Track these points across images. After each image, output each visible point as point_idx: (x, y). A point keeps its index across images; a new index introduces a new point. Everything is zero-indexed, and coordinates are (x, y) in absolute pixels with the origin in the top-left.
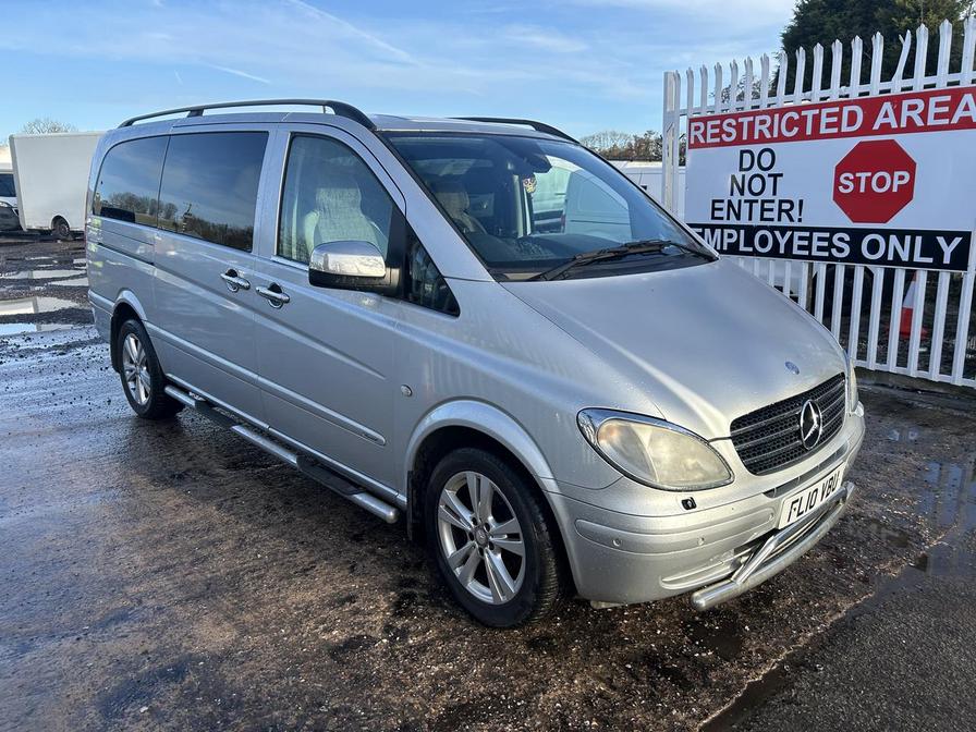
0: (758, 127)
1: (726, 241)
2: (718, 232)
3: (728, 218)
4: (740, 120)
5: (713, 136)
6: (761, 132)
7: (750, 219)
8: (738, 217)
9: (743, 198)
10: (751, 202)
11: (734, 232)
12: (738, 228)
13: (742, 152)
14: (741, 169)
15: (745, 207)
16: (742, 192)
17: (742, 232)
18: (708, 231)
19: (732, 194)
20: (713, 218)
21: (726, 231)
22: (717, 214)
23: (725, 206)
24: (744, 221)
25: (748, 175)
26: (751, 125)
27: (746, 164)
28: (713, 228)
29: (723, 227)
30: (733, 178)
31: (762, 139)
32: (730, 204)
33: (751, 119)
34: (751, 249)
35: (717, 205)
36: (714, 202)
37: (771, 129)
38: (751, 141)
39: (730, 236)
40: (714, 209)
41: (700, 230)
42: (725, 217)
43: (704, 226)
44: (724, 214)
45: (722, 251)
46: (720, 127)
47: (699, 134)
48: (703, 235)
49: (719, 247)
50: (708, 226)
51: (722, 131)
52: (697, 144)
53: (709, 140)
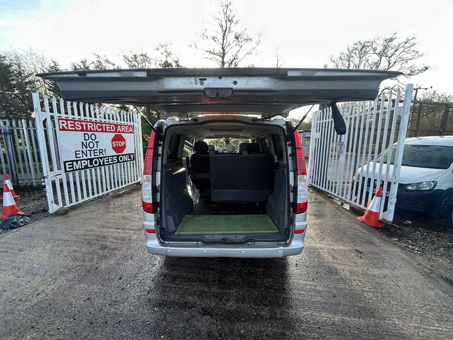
0: (89, 127)
1: (83, 165)
2: (79, 162)
3: (83, 157)
5: (72, 127)
6: (90, 128)
7: (91, 156)
8: (86, 156)
9: (87, 150)
10: (90, 151)
11: (86, 161)
12: (87, 160)
13: (84, 134)
14: (85, 140)
15: (88, 152)
16: (87, 148)
17: (89, 161)
18: (75, 163)
19: (83, 148)
20: (76, 157)
21: (83, 162)
22: (78, 156)
23: (81, 152)
24: (89, 157)
25: (88, 142)
26: (86, 125)
27: (87, 138)
28: (77, 161)
29: (81, 160)
30: (83, 143)
31: (91, 131)
32: (83, 152)
33: (86, 123)
34: (92, 166)
35: (77, 153)
36: (76, 151)
37: (93, 127)
38: (87, 130)
39: (85, 163)
40: (76, 154)
41: (71, 163)
42: (81, 156)
43: (72, 161)
44: (81, 155)
45: (82, 169)
46: (74, 124)
47: (64, 125)
48: (72, 164)
49: (80, 168)
50: (74, 161)
51: (75, 126)
52: (63, 129)
53: (70, 128)
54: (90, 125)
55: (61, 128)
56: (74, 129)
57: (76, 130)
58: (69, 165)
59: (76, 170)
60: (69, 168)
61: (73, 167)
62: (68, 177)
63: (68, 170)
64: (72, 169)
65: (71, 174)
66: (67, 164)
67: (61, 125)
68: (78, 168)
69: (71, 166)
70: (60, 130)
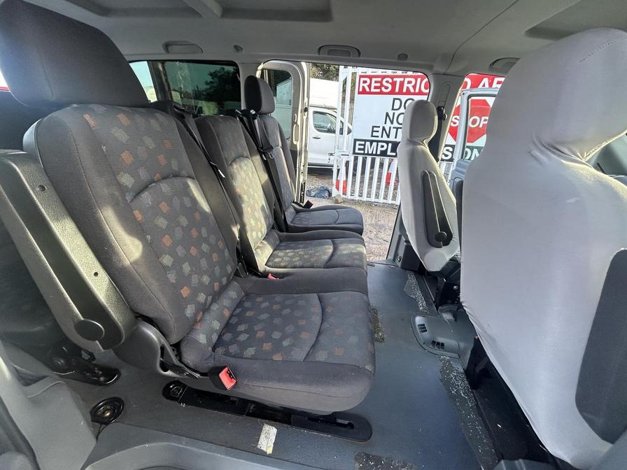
0: (406, 85)
1: (379, 149)
2: (375, 144)
3: (382, 137)
4: (395, 79)
5: (375, 88)
6: (408, 88)
7: (396, 138)
8: (388, 136)
9: (392, 126)
10: (397, 128)
11: (385, 145)
12: (387, 143)
13: (394, 99)
14: (393, 109)
15: (393, 131)
16: (392, 123)
17: (390, 145)
18: (368, 144)
19: (385, 123)
20: (372, 136)
21: (380, 144)
22: (375, 134)
23: (380, 130)
24: (392, 138)
25: (397, 113)
26: (402, 84)
27: (396, 107)
28: (372, 142)
29: (378, 142)
30: (387, 115)
31: (408, 92)
32: (384, 129)
33: (402, 79)
34: (394, 154)
35: (375, 129)
36: (373, 127)
37: (414, 87)
38: (401, 92)
39: (382, 146)
40: (373, 131)
41: (363, 143)
42: (380, 136)
43: (365, 141)
44: (379, 134)
45: (376, 155)
46: (381, 82)
47: (366, 85)
48: (364, 145)
49: (374, 153)
50: (368, 141)
51: (382, 85)
52: (364, 92)
53: (373, 90)
54: (409, 82)
55: (361, 90)
56: (378, 90)
57: (381, 93)
58: (360, 145)
59: (368, 154)
60: (359, 149)
61: (364, 149)
62: (356, 159)
63: (357, 151)
64: (362, 152)
65: (360, 159)
66: (358, 143)
67: (362, 85)
68: (370, 152)
69: (362, 147)
70: (359, 93)
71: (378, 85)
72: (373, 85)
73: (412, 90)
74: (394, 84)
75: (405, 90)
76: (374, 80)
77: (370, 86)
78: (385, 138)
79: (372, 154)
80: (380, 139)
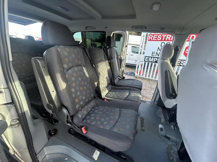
1: (155, 60)
2: (153, 58)
3: (156, 56)
4: (163, 36)
8: (158, 56)
9: (160, 52)
11: (157, 59)
12: (158, 58)
13: (162, 43)
14: (161, 46)
18: (150, 58)
19: (158, 51)
21: (155, 58)
22: (153, 55)
23: (155, 53)
26: (165, 37)
28: (152, 57)
29: (154, 57)
30: (159, 48)
32: (157, 53)
33: (166, 36)
35: (153, 53)
36: (153, 52)
37: (171, 38)
39: (156, 59)
41: (148, 58)
43: (149, 57)
44: (155, 55)
45: (153, 62)
46: (157, 37)
47: (151, 38)
48: (149, 58)
49: (152, 61)
50: (150, 57)
51: (157, 38)
52: (150, 40)
53: (154, 39)
54: (169, 37)
55: (149, 39)
56: (156, 39)
57: (157, 40)
58: (147, 58)
59: (150, 62)
60: (147, 60)
61: (148, 60)
62: (145, 63)
63: (146, 60)
64: (148, 61)
65: (147, 63)
66: (146, 57)
67: (150, 37)
68: (151, 61)
69: (148, 59)
70: (148, 40)
71: (156, 37)
72: (154, 37)
73: (169, 39)
74: (162, 37)
75: (166, 39)
76: (154, 36)
77: (153, 38)
78: (157, 56)
79: (151, 62)
80: (155, 56)
